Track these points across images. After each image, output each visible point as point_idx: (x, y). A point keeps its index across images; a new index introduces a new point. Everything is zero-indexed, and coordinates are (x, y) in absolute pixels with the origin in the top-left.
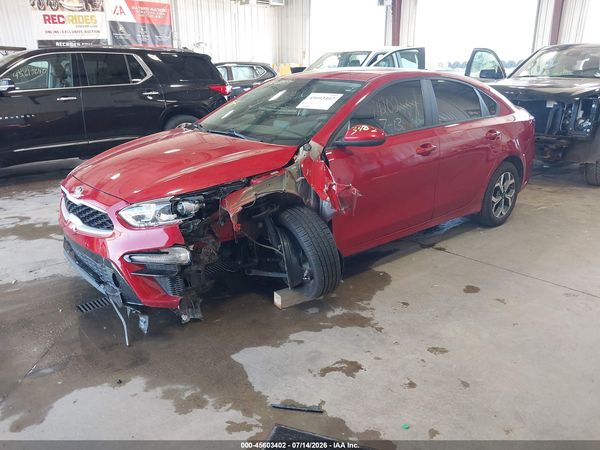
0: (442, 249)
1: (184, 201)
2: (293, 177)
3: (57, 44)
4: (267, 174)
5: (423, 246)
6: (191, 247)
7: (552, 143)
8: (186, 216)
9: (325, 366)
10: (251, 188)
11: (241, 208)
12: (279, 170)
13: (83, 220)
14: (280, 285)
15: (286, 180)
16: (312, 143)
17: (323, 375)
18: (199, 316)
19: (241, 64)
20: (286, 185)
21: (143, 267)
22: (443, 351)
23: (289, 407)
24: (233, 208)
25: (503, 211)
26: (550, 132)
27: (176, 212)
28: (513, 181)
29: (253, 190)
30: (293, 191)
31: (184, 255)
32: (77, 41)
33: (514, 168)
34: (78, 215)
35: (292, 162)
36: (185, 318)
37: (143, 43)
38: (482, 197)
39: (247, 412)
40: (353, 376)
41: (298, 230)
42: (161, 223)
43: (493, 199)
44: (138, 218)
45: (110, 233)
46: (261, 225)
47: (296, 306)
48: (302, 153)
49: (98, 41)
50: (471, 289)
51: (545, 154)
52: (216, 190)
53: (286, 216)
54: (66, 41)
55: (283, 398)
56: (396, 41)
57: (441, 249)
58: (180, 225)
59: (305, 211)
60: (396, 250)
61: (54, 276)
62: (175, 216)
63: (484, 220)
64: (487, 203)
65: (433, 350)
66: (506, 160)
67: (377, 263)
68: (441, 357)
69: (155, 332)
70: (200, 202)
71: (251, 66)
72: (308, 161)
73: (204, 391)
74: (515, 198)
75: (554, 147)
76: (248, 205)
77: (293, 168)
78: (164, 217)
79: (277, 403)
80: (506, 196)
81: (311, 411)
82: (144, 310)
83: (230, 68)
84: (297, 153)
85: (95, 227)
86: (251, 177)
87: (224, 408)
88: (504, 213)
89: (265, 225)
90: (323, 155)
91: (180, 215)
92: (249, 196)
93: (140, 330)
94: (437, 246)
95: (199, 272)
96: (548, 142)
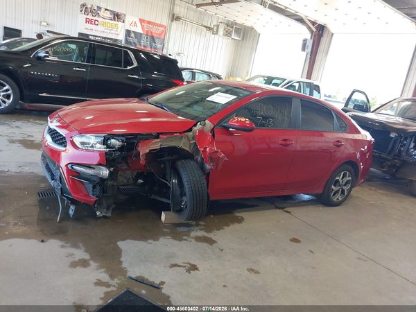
0: (289, 212)
1: (113, 138)
2: (189, 140)
3: (90, 37)
4: (172, 133)
5: (277, 208)
6: (112, 169)
7: (389, 161)
8: (111, 148)
9: (174, 263)
10: (159, 140)
11: (148, 151)
12: (180, 133)
13: (53, 138)
14: (167, 208)
15: (184, 140)
16: (207, 121)
17: (171, 267)
18: (109, 215)
19: (204, 72)
20: (183, 144)
21: (78, 174)
22: (257, 272)
23: (140, 281)
24: (144, 150)
25: (339, 197)
26: (389, 153)
27: (107, 145)
28: (350, 178)
29: (159, 142)
30: (187, 149)
31: (105, 172)
32: (103, 38)
33: (353, 170)
34: (51, 135)
35: (190, 130)
36: (98, 213)
37: (144, 46)
38: (324, 184)
39: (112, 277)
40: (190, 273)
41: (183, 174)
42: (95, 149)
43: (333, 187)
44: (83, 143)
45: (64, 149)
46: (163, 166)
47: (174, 224)
48: (199, 126)
49: (116, 40)
50: (295, 240)
51: (383, 167)
52: (136, 136)
53: (179, 163)
54: (96, 36)
55: (138, 275)
56: (309, 76)
57: (287, 212)
58: (106, 153)
59: (192, 163)
60: (257, 206)
61: (32, 173)
62: (105, 146)
63: (324, 200)
64: (327, 189)
65: (251, 270)
66: (346, 163)
67: (239, 210)
68: (253, 276)
69: (78, 218)
70: (123, 141)
71: (209, 74)
72: (201, 132)
73: (92, 259)
74: (350, 191)
75: (389, 163)
76: (154, 150)
77: (190, 134)
78: (98, 146)
79: (133, 276)
80: (344, 187)
81: (152, 285)
82: (73, 202)
83: (195, 72)
84: (195, 125)
85: (59, 144)
86: (161, 133)
87: (99, 271)
88: (340, 199)
89: (165, 166)
90: (213, 131)
91: (108, 147)
92: (156, 145)
93: (69, 214)
94: (286, 209)
95: (113, 186)
96: (385, 159)
